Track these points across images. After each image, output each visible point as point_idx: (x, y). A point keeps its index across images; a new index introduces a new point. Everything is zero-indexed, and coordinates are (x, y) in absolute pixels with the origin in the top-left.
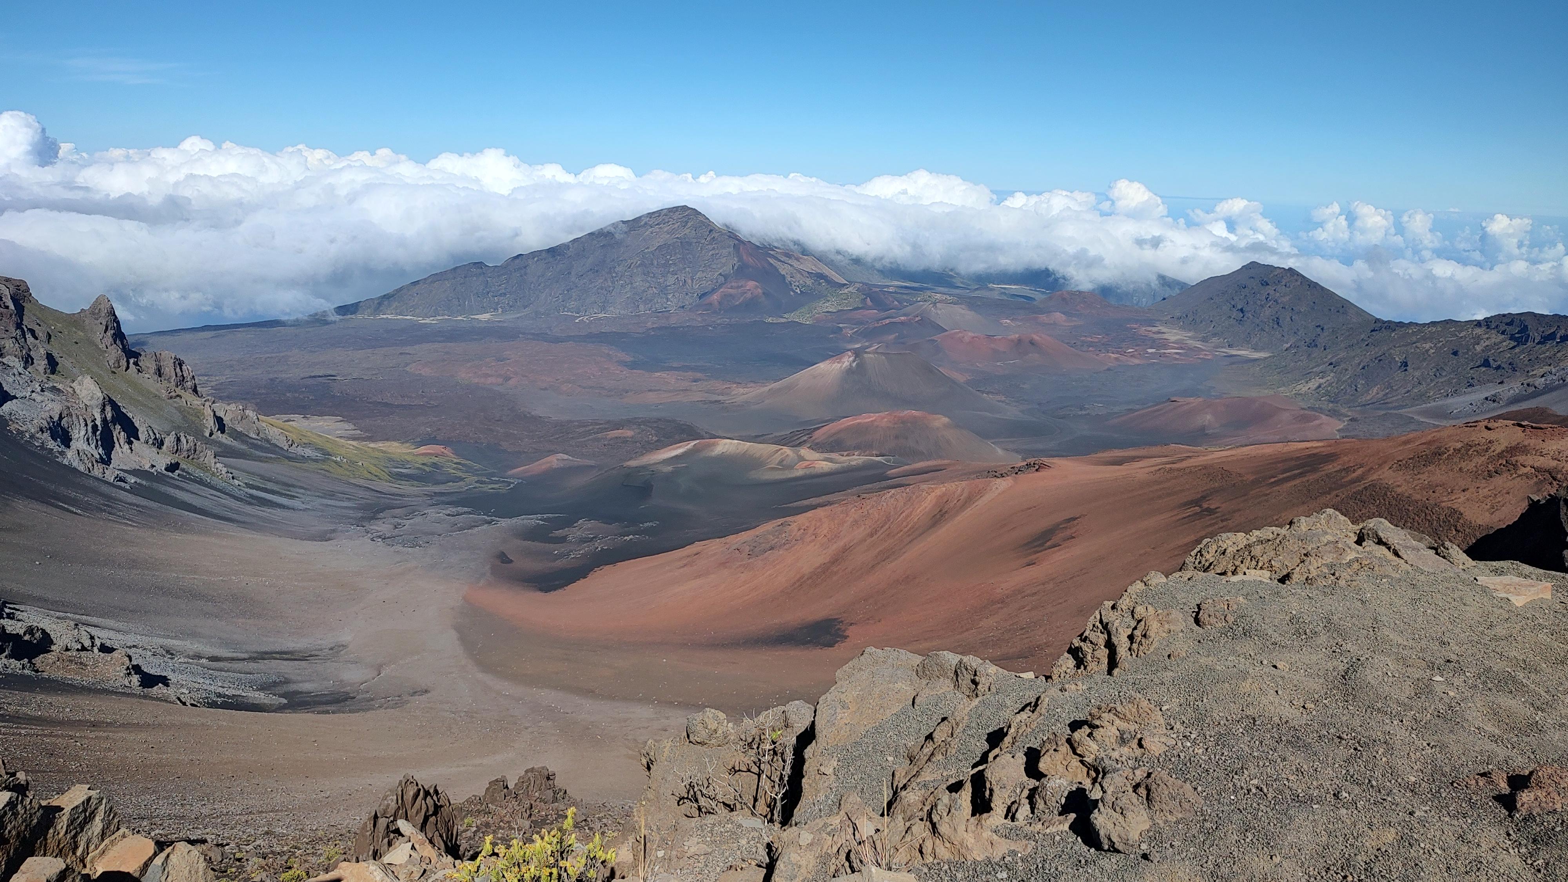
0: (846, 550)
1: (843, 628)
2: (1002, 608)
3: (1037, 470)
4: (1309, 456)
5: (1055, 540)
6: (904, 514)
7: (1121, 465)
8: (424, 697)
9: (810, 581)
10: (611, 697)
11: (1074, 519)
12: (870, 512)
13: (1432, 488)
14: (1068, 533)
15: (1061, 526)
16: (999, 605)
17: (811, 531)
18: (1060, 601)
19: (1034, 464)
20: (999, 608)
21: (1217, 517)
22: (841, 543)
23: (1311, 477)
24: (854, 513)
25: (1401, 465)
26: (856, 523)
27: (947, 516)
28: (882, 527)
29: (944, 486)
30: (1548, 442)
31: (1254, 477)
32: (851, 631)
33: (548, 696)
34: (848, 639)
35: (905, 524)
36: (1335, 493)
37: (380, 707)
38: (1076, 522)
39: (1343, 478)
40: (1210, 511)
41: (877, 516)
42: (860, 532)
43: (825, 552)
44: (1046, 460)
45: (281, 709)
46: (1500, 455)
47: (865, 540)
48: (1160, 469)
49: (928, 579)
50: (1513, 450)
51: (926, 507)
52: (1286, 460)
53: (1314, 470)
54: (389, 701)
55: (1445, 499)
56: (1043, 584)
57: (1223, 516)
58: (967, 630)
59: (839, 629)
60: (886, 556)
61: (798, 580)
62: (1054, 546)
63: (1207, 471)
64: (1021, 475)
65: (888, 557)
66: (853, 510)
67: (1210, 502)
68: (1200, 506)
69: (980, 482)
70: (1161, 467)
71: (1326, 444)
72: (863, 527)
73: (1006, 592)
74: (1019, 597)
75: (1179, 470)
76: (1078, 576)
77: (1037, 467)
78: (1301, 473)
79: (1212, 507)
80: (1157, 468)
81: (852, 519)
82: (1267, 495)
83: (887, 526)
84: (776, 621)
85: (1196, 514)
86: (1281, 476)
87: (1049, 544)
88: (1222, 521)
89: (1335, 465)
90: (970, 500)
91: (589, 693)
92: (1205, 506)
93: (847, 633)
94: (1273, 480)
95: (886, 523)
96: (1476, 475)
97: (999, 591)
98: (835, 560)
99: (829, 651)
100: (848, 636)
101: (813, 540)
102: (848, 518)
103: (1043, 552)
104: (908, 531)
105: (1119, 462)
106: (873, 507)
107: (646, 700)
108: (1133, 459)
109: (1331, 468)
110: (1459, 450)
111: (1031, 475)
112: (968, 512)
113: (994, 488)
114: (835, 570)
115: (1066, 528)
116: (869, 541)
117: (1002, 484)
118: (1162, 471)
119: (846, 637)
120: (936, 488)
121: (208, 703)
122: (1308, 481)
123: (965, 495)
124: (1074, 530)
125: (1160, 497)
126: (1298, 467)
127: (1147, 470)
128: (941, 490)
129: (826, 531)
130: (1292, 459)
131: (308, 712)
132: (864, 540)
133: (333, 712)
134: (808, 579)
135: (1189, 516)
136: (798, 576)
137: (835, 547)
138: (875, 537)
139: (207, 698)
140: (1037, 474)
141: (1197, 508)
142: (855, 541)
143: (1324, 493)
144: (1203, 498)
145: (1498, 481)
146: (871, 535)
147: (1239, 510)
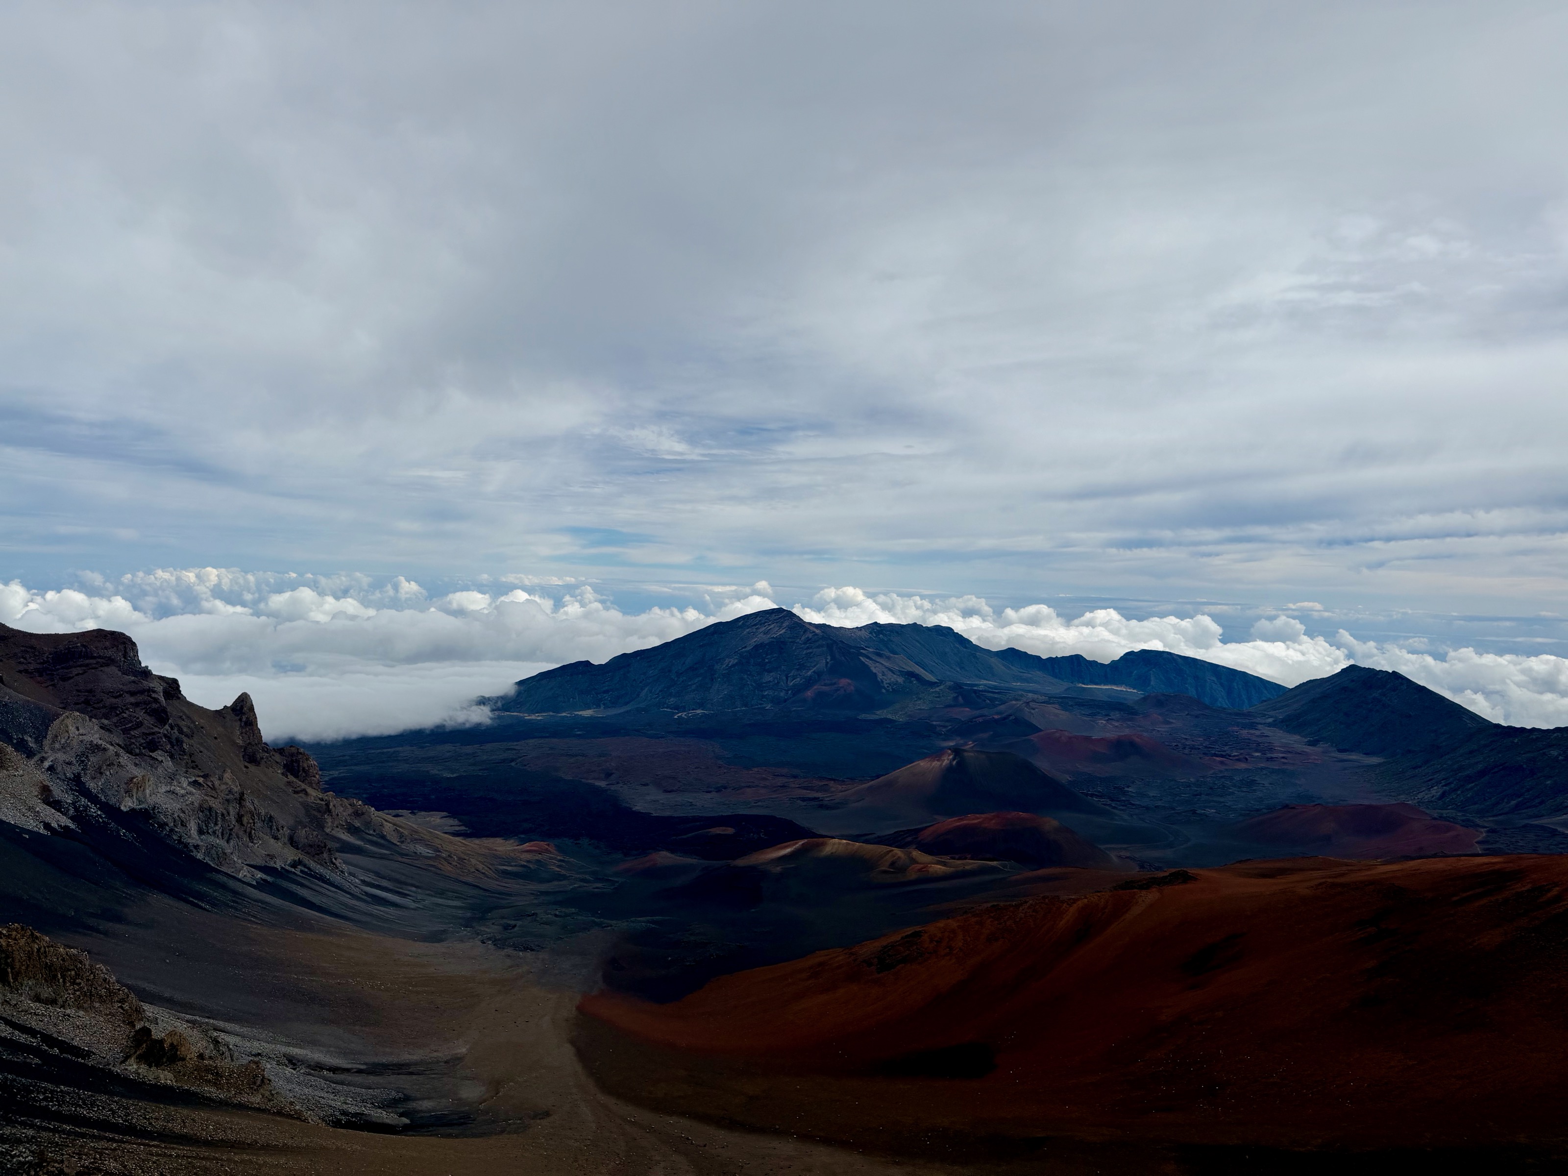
0: (985, 965)
1: (991, 1055)
2: (1168, 1038)
3: (1182, 882)
5: (1216, 960)
6: (1045, 928)
7: (1273, 878)
9: (949, 999)
11: (1235, 937)
14: (1231, 952)
15: (1221, 945)
16: (1165, 1035)
17: (944, 944)
20: (1165, 1038)
22: (977, 960)
23: (1500, 896)
27: (1093, 931)
28: (1022, 941)
31: (1432, 895)
32: (1000, 1059)
34: (998, 1070)
35: (1047, 938)
37: (502, 1132)
38: (1241, 940)
40: (1390, 933)
42: (998, 947)
43: (962, 967)
47: (1006, 955)
51: (1068, 921)
53: (1501, 889)
54: (510, 1124)
56: (1212, 1011)
59: (987, 1056)
61: (935, 998)
63: (1375, 887)
64: (1163, 887)
67: (1388, 922)
70: (1320, 881)
71: (1506, 860)
72: (1001, 941)
73: (1170, 1019)
74: (1187, 1025)
75: (1342, 885)
76: (1251, 1002)
78: (1486, 892)
79: (1391, 928)
80: (1317, 882)
82: (1451, 916)
83: (1027, 940)
84: (914, 1045)
86: (1463, 895)
87: (1210, 964)
89: (1524, 883)
90: (1115, 913)
92: (1382, 926)
93: (994, 1062)
94: (1454, 899)
97: (1162, 1017)
98: (974, 977)
99: (978, 1084)
100: (997, 1066)
101: (948, 954)
103: (1206, 974)
104: (1052, 946)
105: (1270, 874)
108: (1284, 871)
109: (1519, 886)
111: (1176, 887)
112: (1115, 927)
113: (1140, 900)
114: (975, 987)
115: (1227, 947)
116: (1010, 956)
117: (1149, 896)
118: (1323, 886)
121: (333, 1121)
122: (1496, 901)
123: (1110, 907)
124: (1237, 950)
125: (1327, 915)
127: (1305, 884)
129: (960, 945)
131: (431, 1136)
132: (1002, 957)
133: (457, 1137)
134: (946, 997)
136: (935, 993)
137: (971, 963)
138: (1016, 952)
140: (1184, 885)
142: (993, 957)
146: (1012, 950)
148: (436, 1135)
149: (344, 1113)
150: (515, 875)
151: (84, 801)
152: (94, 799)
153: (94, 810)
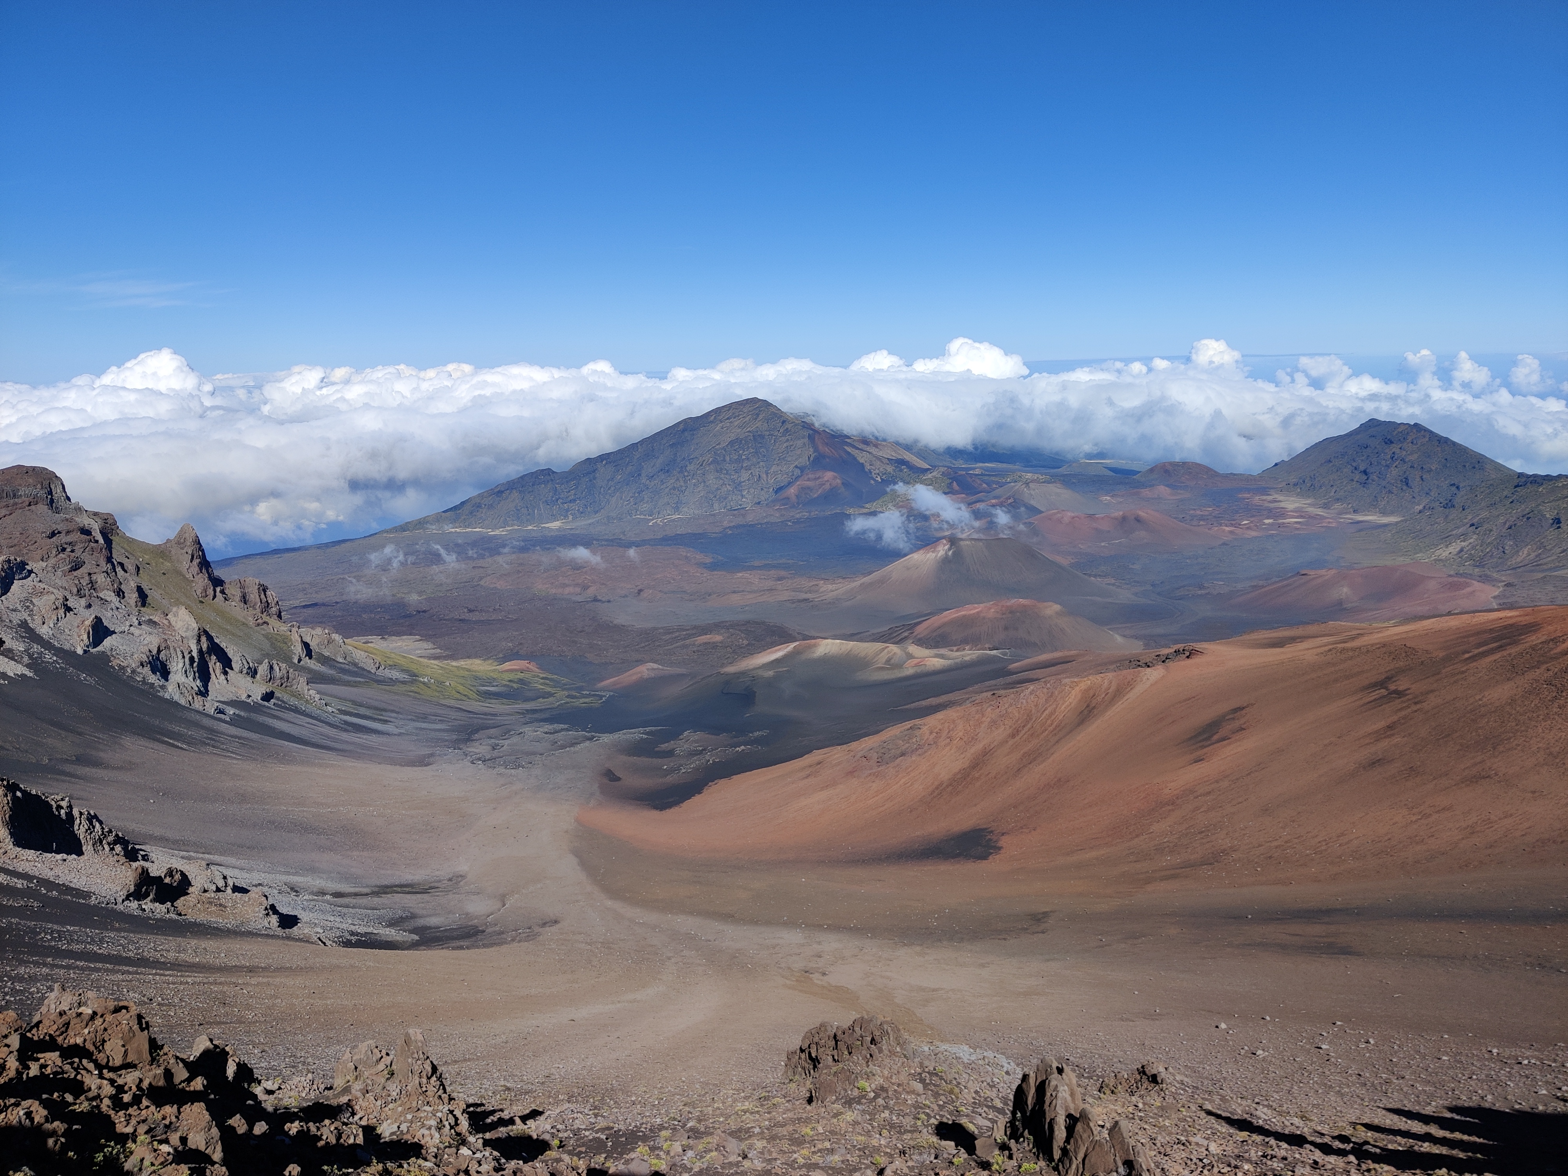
0: (986, 753)
1: (994, 838)
2: (1173, 810)
3: (1188, 657)
4: (1505, 627)
5: (1222, 733)
6: (1047, 712)
7: (1282, 647)
8: (554, 929)
9: (950, 788)
10: (754, 922)
11: (1241, 709)
12: (1010, 710)
14: (1237, 724)
15: (1227, 718)
16: (1170, 808)
17: (944, 734)
18: (1240, 800)
19: (1184, 650)
20: (1170, 811)
21: (1409, 700)
22: (979, 747)
23: (1513, 650)
24: (990, 713)
26: (994, 723)
27: (1095, 711)
28: (1024, 726)
29: (1089, 679)
31: (1444, 654)
32: (1004, 841)
33: (686, 923)
34: (1002, 851)
35: (1049, 722)
36: (1545, 666)
37: (513, 940)
38: (1244, 711)
39: (1552, 649)
40: (1399, 694)
41: (1017, 714)
42: (1000, 733)
43: (962, 756)
44: (1198, 646)
45: (414, 946)
47: (1007, 742)
48: (1330, 650)
49: (1083, 781)
51: (1071, 703)
52: (1478, 633)
53: (1515, 643)
54: (520, 933)
56: (1217, 782)
57: (1415, 698)
58: (1137, 836)
59: (990, 840)
60: (1032, 758)
61: (937, 788)
62: (1224, 739)
63: (1388, 649)
64: (1169, 663)
65: (1035, 759)
66: (989, 709)
67: (1398, 683)
68: (1386, 688)
69: (1127, 673)
70: (1331, 647)
71: (1522, 613)
72: (1003, 728)
73: (1175, 792)
74: (1191, 796)
75: (1353, 649)
76: (1256, 771)
77: (1187, 654)
78: (1501, 647)
79: (1401, 688)
80: (1327, 648)
81: (989, 719)
82: (1463, 672)
83: (1029, 726)
84: (918, 833)
85: (1384, 697)
86: (1476, 651)
87: (1216, 737)
88: (1416, 703)
89: (1539, 635)
90: (1119, 693)
91: (728, 917)
92: (1392, 687)
93: (1000, 844)
94: (1467, 656)
95: (1028, 722)
97: (1167, 791)
98: (977, 764)
99: (983, 865)
100: (1002, 847)
101: (949, 744)
102: (984, 719)
103: (1212, 747)
104: (1055, 729)
105: (1279, 643)
106: (1011, 705)
107: (791, 924)
108: (1293, 640)
109: (1534, 639)
111: (1183, 663)
112: (1119, 707)
113: (1145, 678)
114: (977, 775)
115: (1233, 719)
116: (1011, 742)
117: (1154, 674)
118: (1334, 651)
119: (1000, 848)
120: (1081, 681)
121: (343, 942)
122: (1510, 655)
123: (1113, 687)
124: (1242, 721)
125: (1336, 681)
126: (1494, 639)
127: (1315, 651)
128: (1085, 683)
129: (961, 734)
130: (1485, 632)
131: (443, 948)
132: (1004, 742)
133: (468, 948)
134: (947, 786)
135: (1375, 700)
136: (936, 783)
137: (973, 750)
138: (1017, 738)
139: (341, 937)
140: (1189, 661)
141: (1383, 690)
142: (995, 743)
143: (1533, 667)
144: (1389, 679)
146: (1013, 736)
147: (1432, 691)
148: (448, 948)
149: (352, 934)
150: (497, 695)
151: (36, 648)
152: (47, 645)
153: (48, 657)
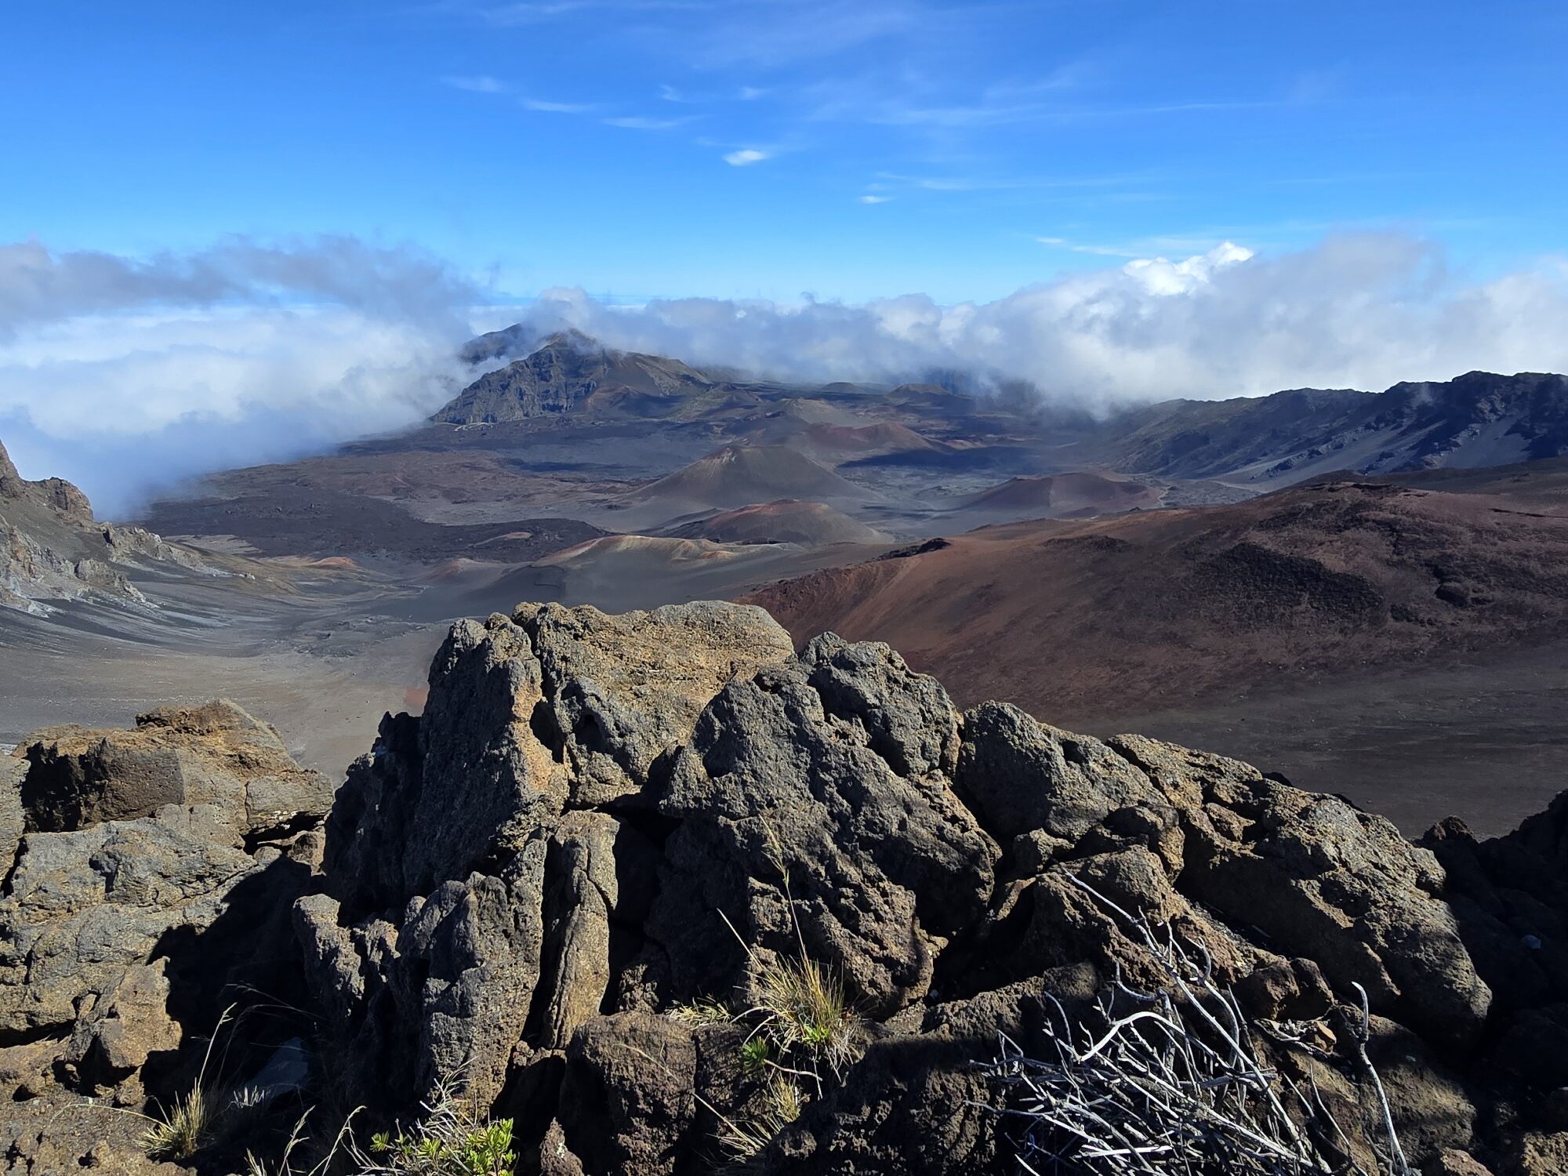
3: (938, 548)
6: (827, 595)
7: (1013, 539)
13: (1294, 542)
19: (934, 542)
24: (779, 597)
25: (1263, 526)
26: (782, 606)
27: (867, 593)
29: (860, 567)
30: (1385, 499)
35: (828, 604)
46: (1346, 513)
48: (1050, 541)
50: (1358, 506)
51: (846, 588)
55: (1305, 552)
64: (923, 553)
66: (778, 594)
70: (1050, 539)
77: (937, 545)
90: (885, 578)
95: (811, 604)
96: (1328, 530)
105: (1010, 536)
110: (1311, 510)
111: (934, 552)
112: (886, 589)
113: (905, 566)
118: (1052, 542)
123: (880, 573)
128: (857, 570)
140: (940, 551)
145: (1347, 533)
150: (316, 589)
